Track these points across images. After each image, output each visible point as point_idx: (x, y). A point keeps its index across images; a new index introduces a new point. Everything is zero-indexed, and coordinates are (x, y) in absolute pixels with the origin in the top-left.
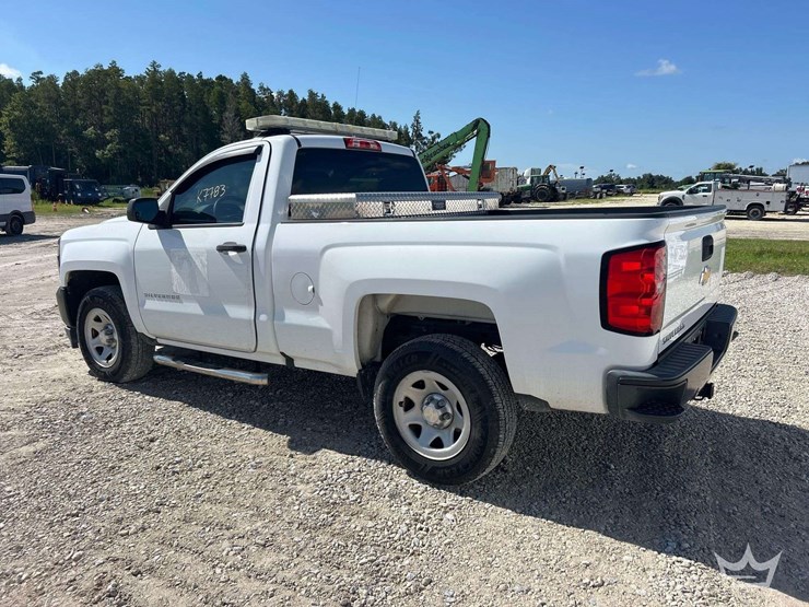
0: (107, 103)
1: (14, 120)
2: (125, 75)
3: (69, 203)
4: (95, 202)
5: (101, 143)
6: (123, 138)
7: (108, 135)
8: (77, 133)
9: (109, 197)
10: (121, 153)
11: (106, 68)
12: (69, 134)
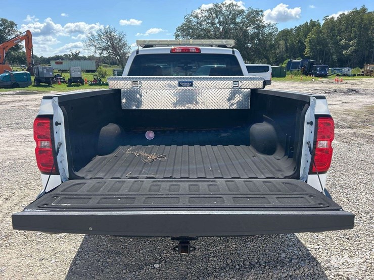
0: (354, 27)
1: (311, 39)
2: (368, 11)
3: (313, 76)
4: (325, 76)
5: (346, 47)
6: (358, 43)
7: (351, 43)
8: (336, 43)
9: (335, 73)
10: (356, 51)
11: (358, 9)
12: (333, 44)
